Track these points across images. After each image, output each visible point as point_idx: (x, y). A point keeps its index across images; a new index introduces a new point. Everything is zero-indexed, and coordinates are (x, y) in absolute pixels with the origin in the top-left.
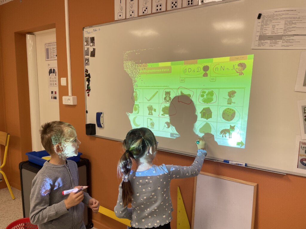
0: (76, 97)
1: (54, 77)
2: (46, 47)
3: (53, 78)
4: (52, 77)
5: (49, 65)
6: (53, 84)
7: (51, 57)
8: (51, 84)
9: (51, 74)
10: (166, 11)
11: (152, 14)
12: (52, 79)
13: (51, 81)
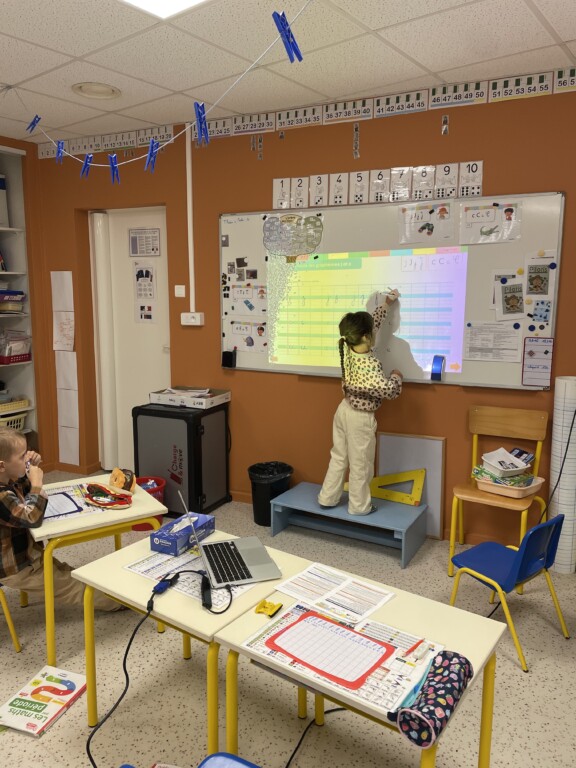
0: (203, 313)
1: (146, 284)
2: (132, 235)
4: (143, 284)
5: (136, 264)
6: (146, 295)
7: (143, 252)
8: (140, 295)
9: (140, 279)
10: (348, 205)
11: (328, 206)
12: (142, 287)
13: (140, 290)
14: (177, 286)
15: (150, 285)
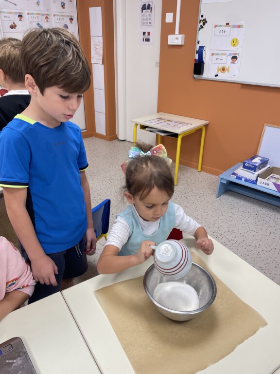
0: (184, 35)
1: (148, 14)
3: (147, 16)
4: (146, 14)
6: (147, 23)
8: (144, 23)
9: (144, 11)
12: (145, 17)
13: (143, 19)
14: (167, 14)
15: (150, 15)
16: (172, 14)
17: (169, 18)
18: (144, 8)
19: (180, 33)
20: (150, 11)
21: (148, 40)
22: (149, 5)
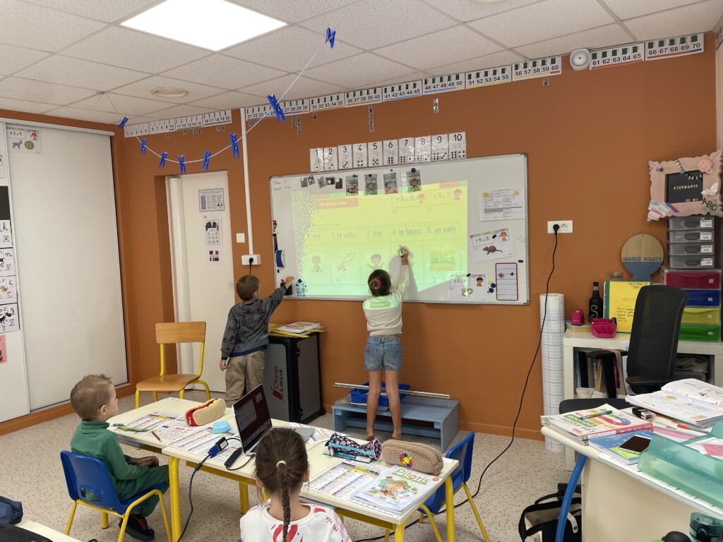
0: (259, 255)
2: (201, 194)
5: (205, 217)
7: (211, 207)
10: (368, 167)
11: (353, 168)
13: (209, 238)
14: (238, 235)
15: (216, 234)
16: (243, 234)
17: (240, 238)
18: (208, 226)
19: (255, 253)
20: (216, 229)
21: (217, 259)
22: (215, 224)
